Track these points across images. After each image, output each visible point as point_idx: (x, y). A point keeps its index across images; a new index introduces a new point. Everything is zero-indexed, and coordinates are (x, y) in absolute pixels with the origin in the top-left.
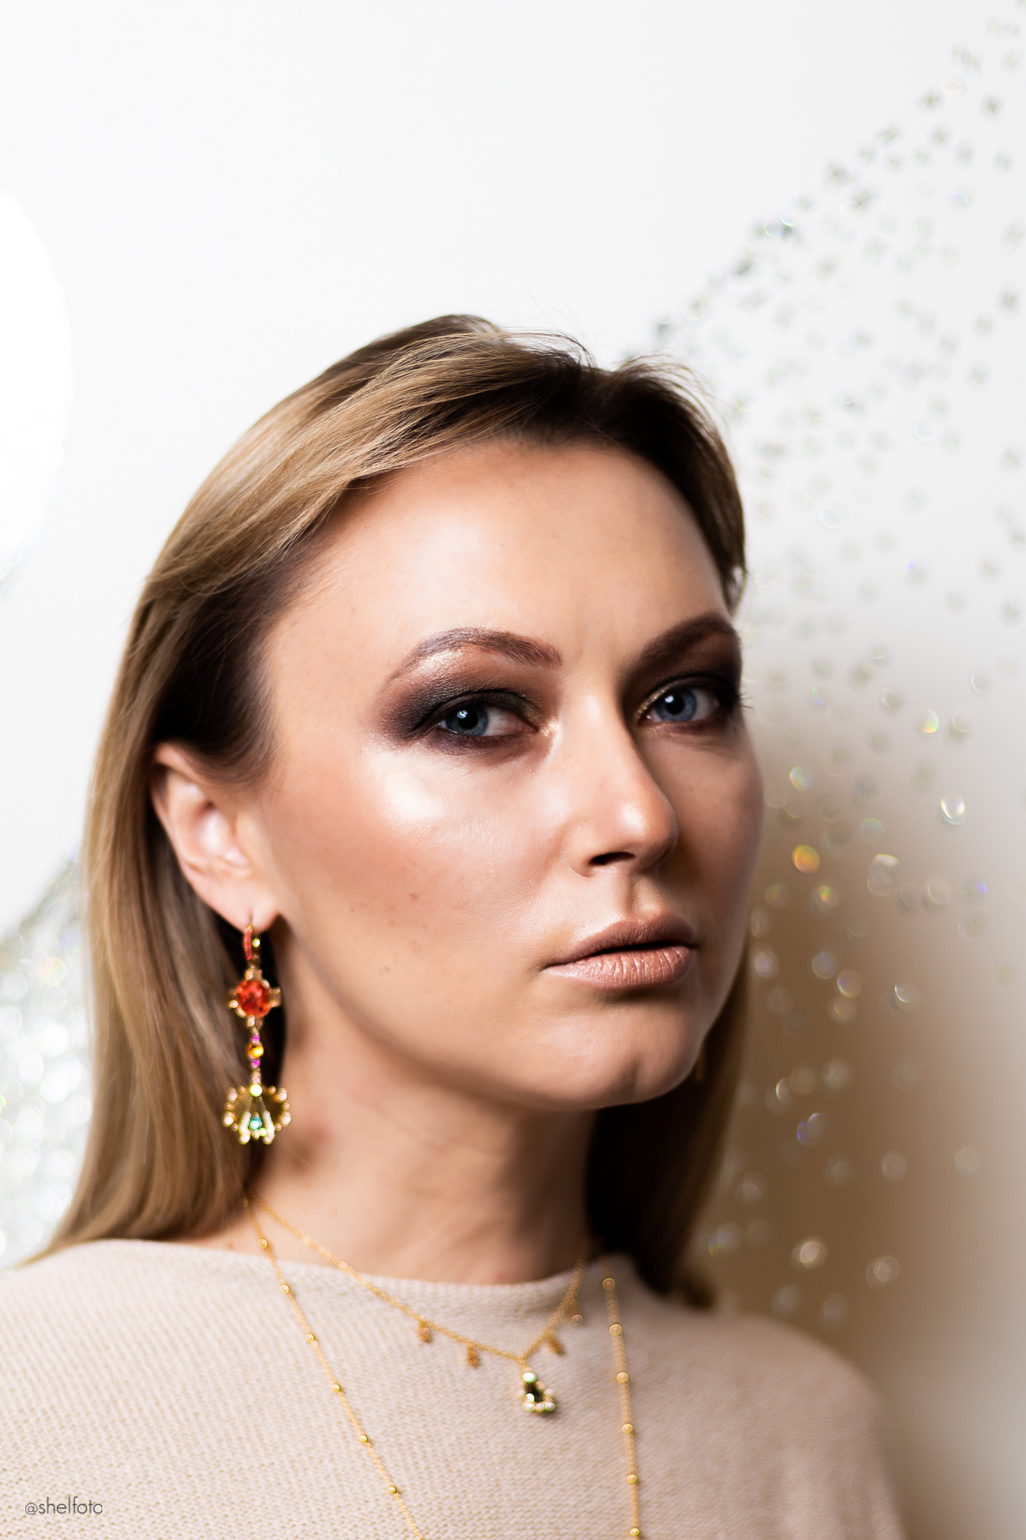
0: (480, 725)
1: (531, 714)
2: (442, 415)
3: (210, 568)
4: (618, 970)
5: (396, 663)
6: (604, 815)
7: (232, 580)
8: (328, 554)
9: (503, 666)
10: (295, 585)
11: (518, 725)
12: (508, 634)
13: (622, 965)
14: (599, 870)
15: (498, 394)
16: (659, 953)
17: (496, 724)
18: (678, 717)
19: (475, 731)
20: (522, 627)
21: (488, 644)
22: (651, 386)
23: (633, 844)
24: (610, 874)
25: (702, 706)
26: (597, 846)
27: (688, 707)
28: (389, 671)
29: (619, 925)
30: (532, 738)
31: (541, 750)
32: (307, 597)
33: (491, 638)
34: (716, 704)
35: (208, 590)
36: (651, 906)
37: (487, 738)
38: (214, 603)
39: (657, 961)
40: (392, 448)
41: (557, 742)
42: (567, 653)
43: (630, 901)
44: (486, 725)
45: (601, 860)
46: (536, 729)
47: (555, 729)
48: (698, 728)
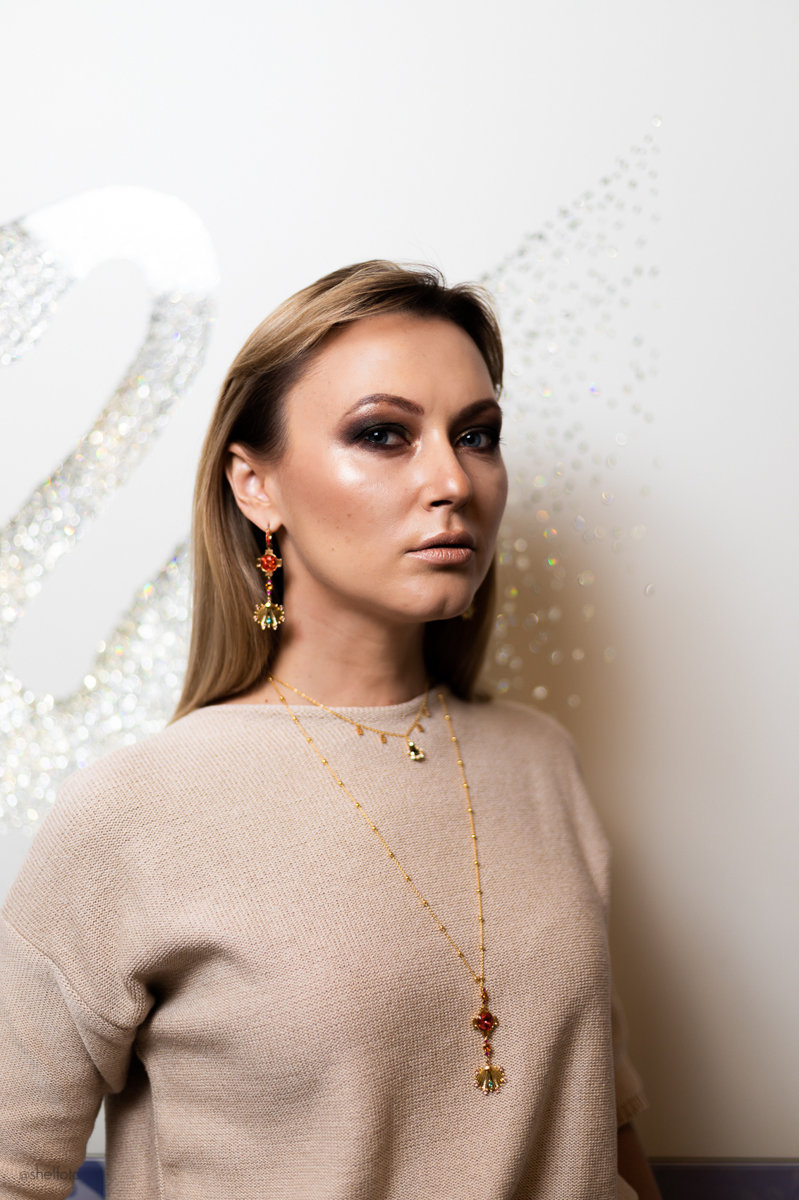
0: (384, 439)
1: (408, 436)
2: (377, 298)
3: (262, 362)
4: (440, 555)
5: (348, 407)
6: (439, 482)
7: (273, 367)
8: (319, 358)
9: (397, 411)
10: (302, 371)
11: (402, 441)
12: (401, 398)
13: (442, 554)
14: (435, 509)
15: (404, 289)
16: (459, 550)
17: (391, 440)
18: (472, 445)
19: (381, 442)
20: (407, 395)
21: (391, 402)
22: (467, 296)
23: (453, 497)
24: (440, 511)
25: (484, 441)
26: (435, 497)
27: (477, 441)
28: (345, 411)
29: (443, 534)
30: (408, 447)
31: (411, 453)
32: (308, 376)
33: (393, 399)
34: (490, 441)
35: (261, 372)
36: (458, 527)
37: (387, 445)
38: (264, 377)
39: (458, 552)
40: (353, 310)
41: (419, 449)
42: (427, 409)
43: (448, 524)
44: (386, 440)
45: (436, 504)
46: (409, 444)
47: (418, 444)
48: (482, 451)
